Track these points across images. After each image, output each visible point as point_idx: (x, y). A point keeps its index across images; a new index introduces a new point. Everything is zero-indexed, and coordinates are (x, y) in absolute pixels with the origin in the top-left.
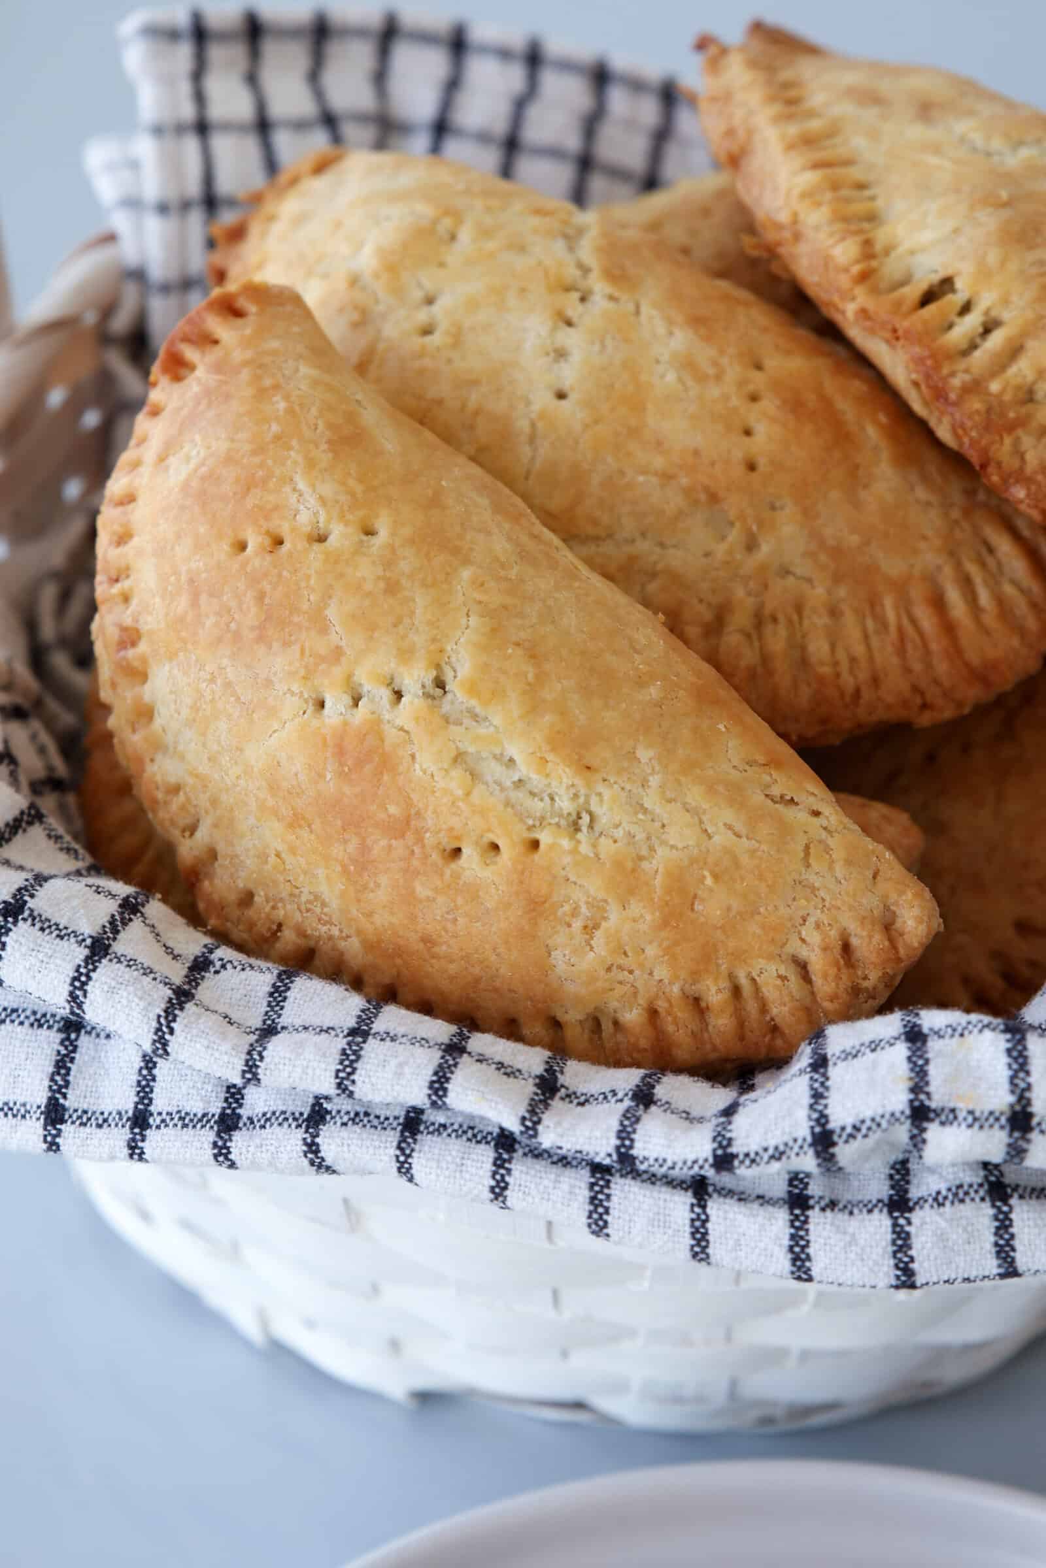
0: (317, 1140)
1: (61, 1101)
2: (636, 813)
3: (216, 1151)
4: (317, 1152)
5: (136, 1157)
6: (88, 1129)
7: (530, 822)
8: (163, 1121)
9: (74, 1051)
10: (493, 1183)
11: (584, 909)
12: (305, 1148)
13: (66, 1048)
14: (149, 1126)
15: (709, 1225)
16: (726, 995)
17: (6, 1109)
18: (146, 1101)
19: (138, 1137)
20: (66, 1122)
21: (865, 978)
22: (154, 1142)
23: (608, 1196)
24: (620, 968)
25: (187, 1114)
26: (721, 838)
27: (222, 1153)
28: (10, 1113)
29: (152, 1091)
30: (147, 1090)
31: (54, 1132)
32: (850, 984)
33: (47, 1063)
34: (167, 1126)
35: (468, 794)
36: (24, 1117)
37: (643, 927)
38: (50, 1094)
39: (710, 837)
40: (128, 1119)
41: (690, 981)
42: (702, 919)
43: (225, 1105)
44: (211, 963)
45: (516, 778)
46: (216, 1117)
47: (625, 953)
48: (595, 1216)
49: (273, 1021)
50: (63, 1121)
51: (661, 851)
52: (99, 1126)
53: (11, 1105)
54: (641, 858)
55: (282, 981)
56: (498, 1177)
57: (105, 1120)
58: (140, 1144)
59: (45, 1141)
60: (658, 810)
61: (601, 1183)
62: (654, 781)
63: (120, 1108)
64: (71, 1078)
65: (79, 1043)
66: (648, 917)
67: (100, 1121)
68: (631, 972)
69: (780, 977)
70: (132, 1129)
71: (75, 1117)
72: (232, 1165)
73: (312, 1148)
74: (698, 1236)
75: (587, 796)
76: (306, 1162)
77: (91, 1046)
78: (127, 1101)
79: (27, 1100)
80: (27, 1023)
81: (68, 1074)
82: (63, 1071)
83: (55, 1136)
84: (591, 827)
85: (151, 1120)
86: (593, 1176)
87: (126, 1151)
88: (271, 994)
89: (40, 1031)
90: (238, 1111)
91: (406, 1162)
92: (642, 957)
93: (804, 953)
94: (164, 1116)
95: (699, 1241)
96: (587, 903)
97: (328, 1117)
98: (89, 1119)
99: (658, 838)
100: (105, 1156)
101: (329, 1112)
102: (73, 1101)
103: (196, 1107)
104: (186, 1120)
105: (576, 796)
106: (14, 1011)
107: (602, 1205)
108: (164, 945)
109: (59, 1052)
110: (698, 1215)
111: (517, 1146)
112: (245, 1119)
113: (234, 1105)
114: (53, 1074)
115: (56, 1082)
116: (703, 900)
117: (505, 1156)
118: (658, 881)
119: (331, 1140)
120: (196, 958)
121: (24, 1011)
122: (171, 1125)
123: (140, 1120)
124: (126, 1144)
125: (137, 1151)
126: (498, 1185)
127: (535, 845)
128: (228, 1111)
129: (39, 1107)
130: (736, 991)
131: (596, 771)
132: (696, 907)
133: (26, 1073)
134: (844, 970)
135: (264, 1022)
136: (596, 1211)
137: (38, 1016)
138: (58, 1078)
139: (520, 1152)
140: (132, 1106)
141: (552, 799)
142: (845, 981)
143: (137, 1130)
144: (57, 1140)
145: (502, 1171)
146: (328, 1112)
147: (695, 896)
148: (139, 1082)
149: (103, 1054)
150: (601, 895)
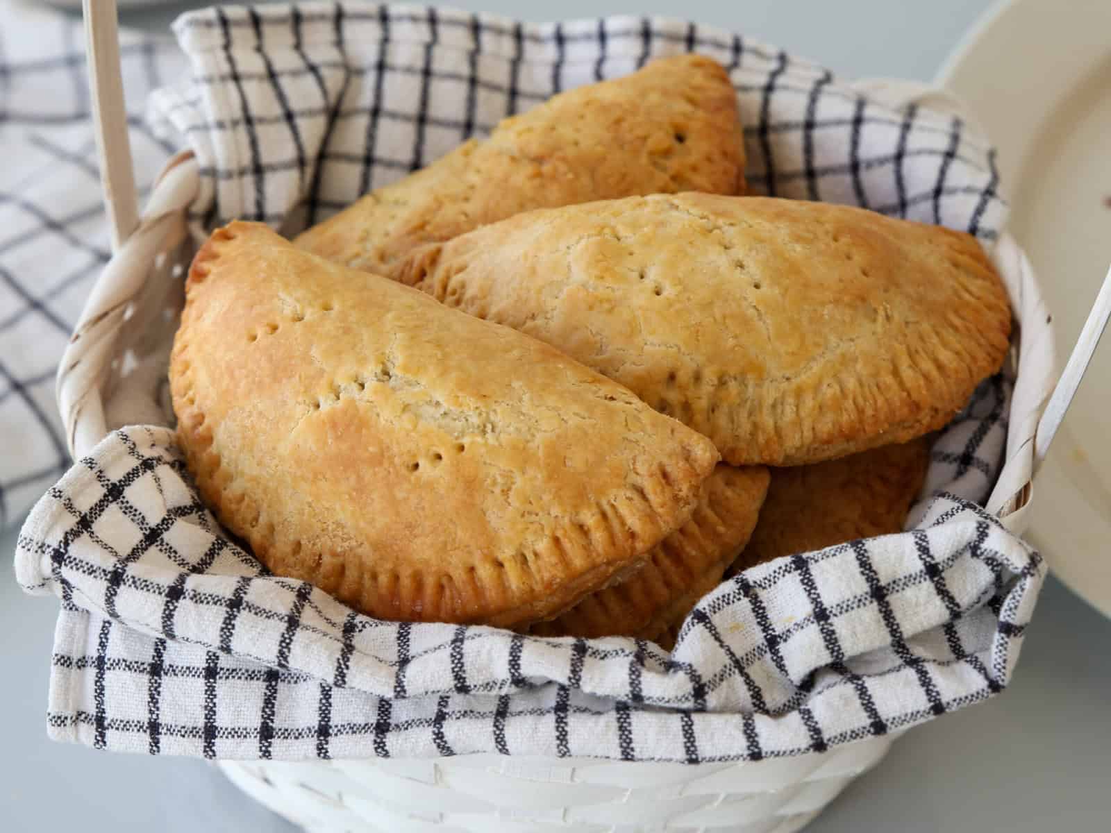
0: (442, 730)
1: (271, 724)
2: (518, 416)
3: (376, 746)
4: (442, 738)
5: (322, 755)
6: (289, 741)
7: (456, 434)
8: (339, 731)
9: (275, 693)
10: (558, 734)
11: (500, 480)
12: (434, 737)
13: (270, 691)
14: (329, 735)
15: (694, 727)
16: (598, 517)
17: (233, 732)
18: (326, 719)
19: (324, 742)
20: (274, 737)
21: (680, 490)
22: (334, 744)
23: (630, 724)
24: (530, 513)
25: (355, 725)
26: (573, 421)
27: (381, 748)
28: (236, 735)
29: (329, 713)
30: (327, 712)
31: (266, 744)
32: (671, 496)
33: (259, 701)
34: (342, 733)
35: (415, 427)
36: (245, 737)
37: (537, 483)
38: (263, 721)
39: (566, 422)
40: (315, 732)
41: (574, 514)
42: (572, 471)
43: (379, 718)
44: (356, 626)
45: (442, 412)
46: (374, 725)
47: (530, 503)
48: (624, 737)
49: (405, 655)
50: (272, 737)
51: (539, 436)
52: (296, 738)
53: (237, 730)
54: (528, 442)
55: (403, 629)
56: (560, 729)
57: (300, 734)
58: (325, 746)
59: (261, 750)
60: (532, 413)
61: (624, 716)
62: (526, 398)
63: (309, 725)
64: (275, 710)
65: (278, 687)
66: (539, 476)
67: (297, 735)
68: (537, 515)
69: (627, 498)
70: (318, 737)
71: (280, 733)
72: (386, 755)
73: (439, 736)
74: (688, 736)
75: (488, 414)
76: (435, 746)
77: (286, 689)
78: (314, 721)
79: (248, 725)
80: (243, 677)
81: (273, 707)
82: (270, 706)
83: (267, 747)
84: (493, 430)
85: (331, 731)
86: (618, 713)
87: (316, 752)
88: (399, 639)
89: (252, 682)
90: (388, 721)
91: (501, 734)
92: (542, 503)
93: (639, 481)
94: (339, 727)
95: (689, 738)
96: (501, 475)
97: (447, 716)
98: (289, 734)
99: (535, 429)
100: (301, 756)
101: (448, 714)
102: (277, 724)
103: (361, 720)
104: (354, 729)
105: (480, 414)
106: (233, 670)
107: (626, 730)
108: (325, 618)
109: (265, 694)
110: (686, 722)
111: (568, 708)
112: (393, 725)
113: (385, 718)
114: (263, 708)
115: (266, 713)
116: (571, 459)
117: (562, 715)
118: (541, 453)
119: (451, 729)
120: (345, 624)
121: (240, 670)
122: (345, 733)
123: (324, 731)
124: (315, 747)
125: (323, 751)
126: (561, 734)
127: (462, 448)
128: (382, 721)
129: (256, 729)
130: (604, 516)
131: (489, 397)
132: (567, 463)
133: (246, 709)
134: (666, 486)
135: (399, 656)
136: (623, 734)
137: (250, 673)
138: (267, 710)
139: (571, 711)
140: (317, 723)
141: (467, 420)
142: (668, 494)
143: (322, 738)
144: (269, 749)
145: (562, 725)
146: (446, 714)
147: (565, 458)
148: (320, 708)
149: (294, 694)
150: (507, 468)
